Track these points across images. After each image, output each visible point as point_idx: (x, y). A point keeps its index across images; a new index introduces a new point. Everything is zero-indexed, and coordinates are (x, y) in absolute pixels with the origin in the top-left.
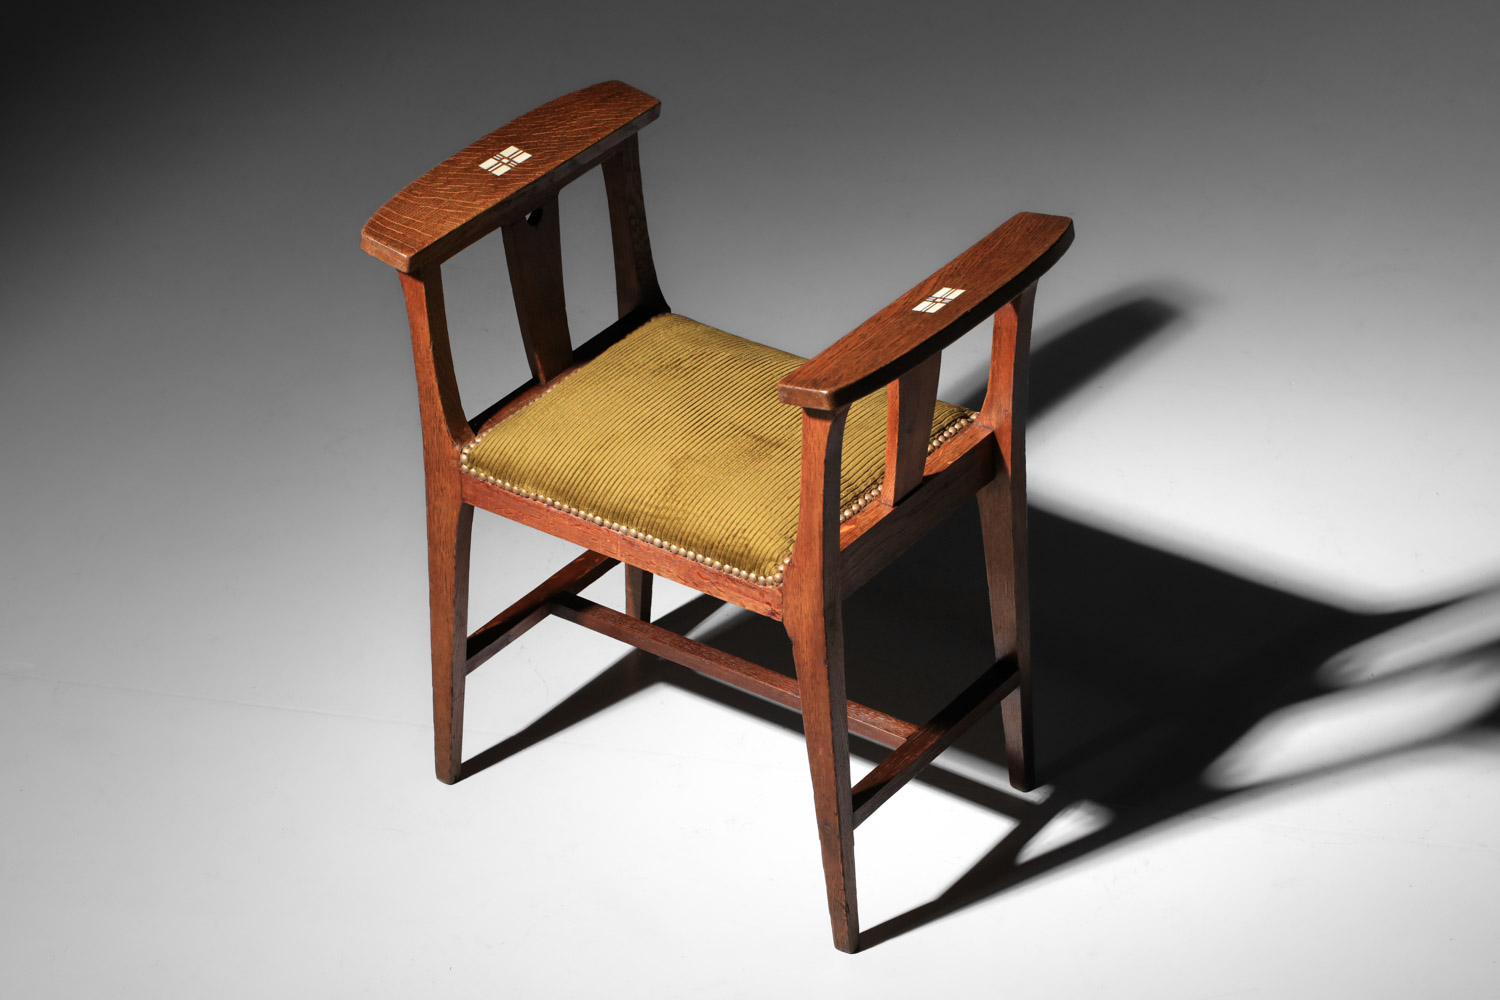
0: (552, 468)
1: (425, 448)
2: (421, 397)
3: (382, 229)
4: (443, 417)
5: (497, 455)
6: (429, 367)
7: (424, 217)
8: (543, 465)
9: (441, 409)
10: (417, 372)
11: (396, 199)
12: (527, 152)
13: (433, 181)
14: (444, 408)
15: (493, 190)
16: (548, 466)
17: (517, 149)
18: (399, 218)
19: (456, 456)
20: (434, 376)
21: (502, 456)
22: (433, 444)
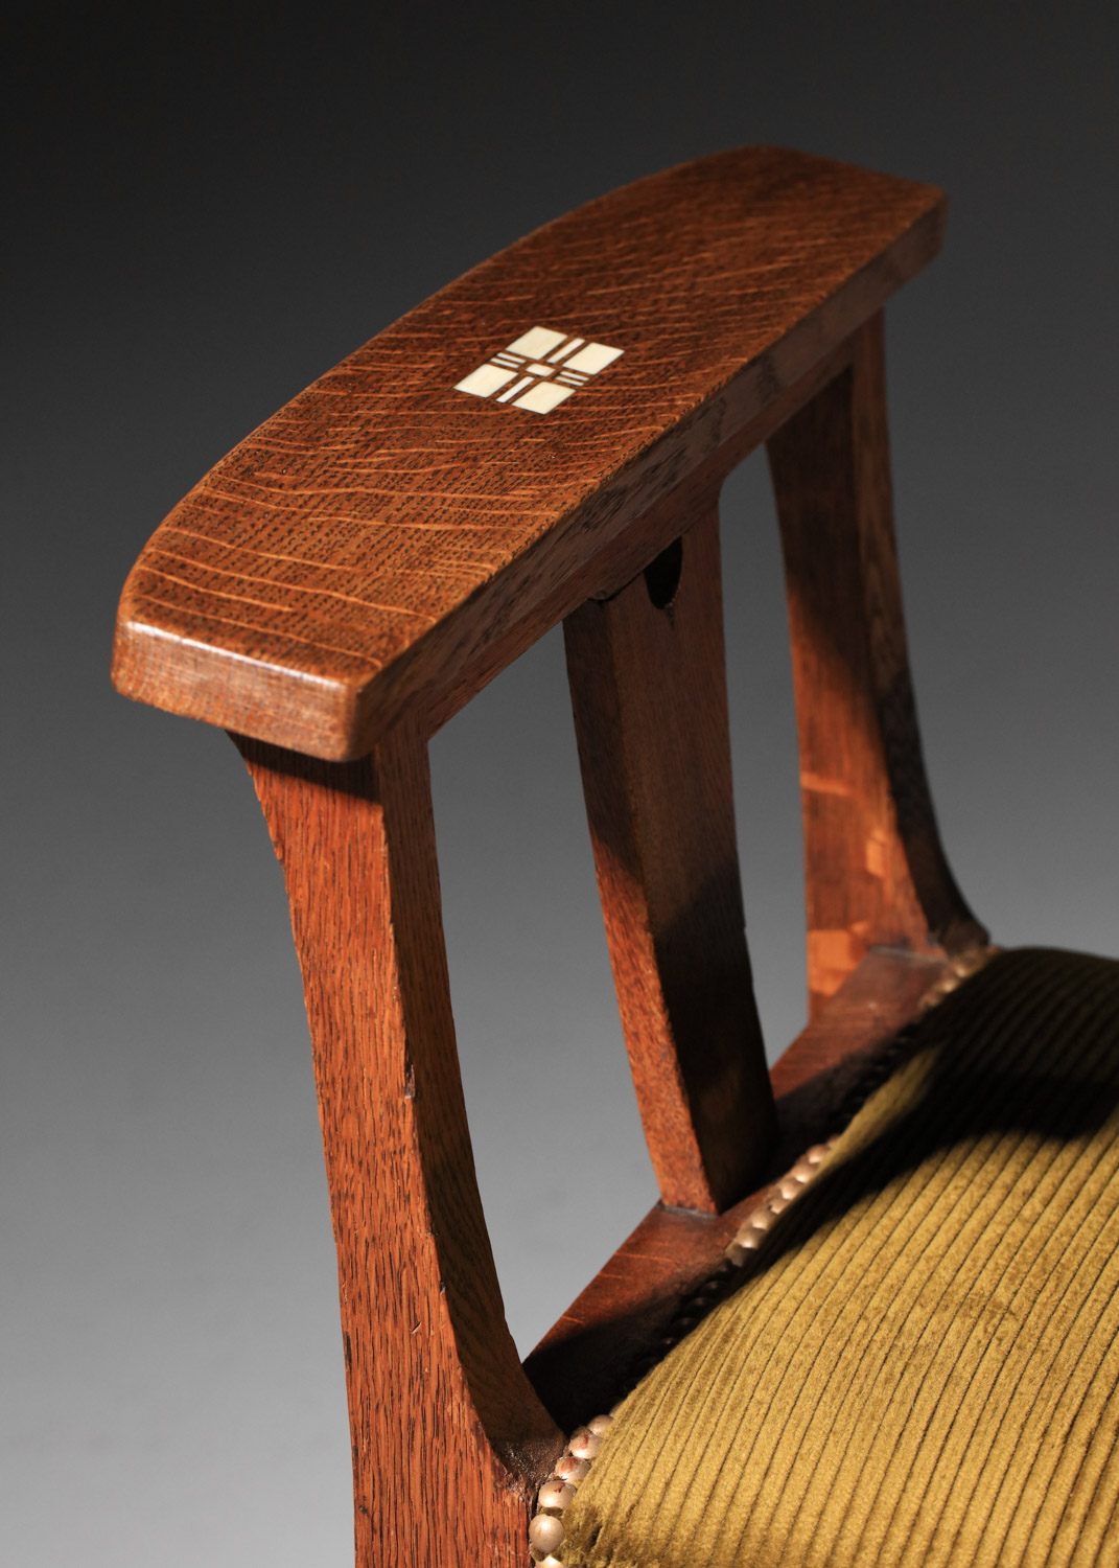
0: (950, 1526)
1: (361, 1508)
2: (352, 1302)
3: (202, 601)
4: (456, 1374)
5: (696, 1504)
6: (396, 1171)
7: (342, 554)
8: (905, 1520)
9: (450, 1340)
10: (339, 1198)
11: (207, 501)
12: (602, 341)
13: (313, 440)
14: (460, 1338)
15: (551, 455)
16: (929, 1521)
17: (559, 337)
18: (247, 562)
19: (511, 1523)
20: (418, 1207)
21: (719, 1505)
22: (404, 1486)
